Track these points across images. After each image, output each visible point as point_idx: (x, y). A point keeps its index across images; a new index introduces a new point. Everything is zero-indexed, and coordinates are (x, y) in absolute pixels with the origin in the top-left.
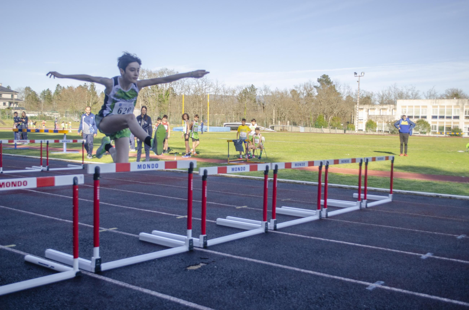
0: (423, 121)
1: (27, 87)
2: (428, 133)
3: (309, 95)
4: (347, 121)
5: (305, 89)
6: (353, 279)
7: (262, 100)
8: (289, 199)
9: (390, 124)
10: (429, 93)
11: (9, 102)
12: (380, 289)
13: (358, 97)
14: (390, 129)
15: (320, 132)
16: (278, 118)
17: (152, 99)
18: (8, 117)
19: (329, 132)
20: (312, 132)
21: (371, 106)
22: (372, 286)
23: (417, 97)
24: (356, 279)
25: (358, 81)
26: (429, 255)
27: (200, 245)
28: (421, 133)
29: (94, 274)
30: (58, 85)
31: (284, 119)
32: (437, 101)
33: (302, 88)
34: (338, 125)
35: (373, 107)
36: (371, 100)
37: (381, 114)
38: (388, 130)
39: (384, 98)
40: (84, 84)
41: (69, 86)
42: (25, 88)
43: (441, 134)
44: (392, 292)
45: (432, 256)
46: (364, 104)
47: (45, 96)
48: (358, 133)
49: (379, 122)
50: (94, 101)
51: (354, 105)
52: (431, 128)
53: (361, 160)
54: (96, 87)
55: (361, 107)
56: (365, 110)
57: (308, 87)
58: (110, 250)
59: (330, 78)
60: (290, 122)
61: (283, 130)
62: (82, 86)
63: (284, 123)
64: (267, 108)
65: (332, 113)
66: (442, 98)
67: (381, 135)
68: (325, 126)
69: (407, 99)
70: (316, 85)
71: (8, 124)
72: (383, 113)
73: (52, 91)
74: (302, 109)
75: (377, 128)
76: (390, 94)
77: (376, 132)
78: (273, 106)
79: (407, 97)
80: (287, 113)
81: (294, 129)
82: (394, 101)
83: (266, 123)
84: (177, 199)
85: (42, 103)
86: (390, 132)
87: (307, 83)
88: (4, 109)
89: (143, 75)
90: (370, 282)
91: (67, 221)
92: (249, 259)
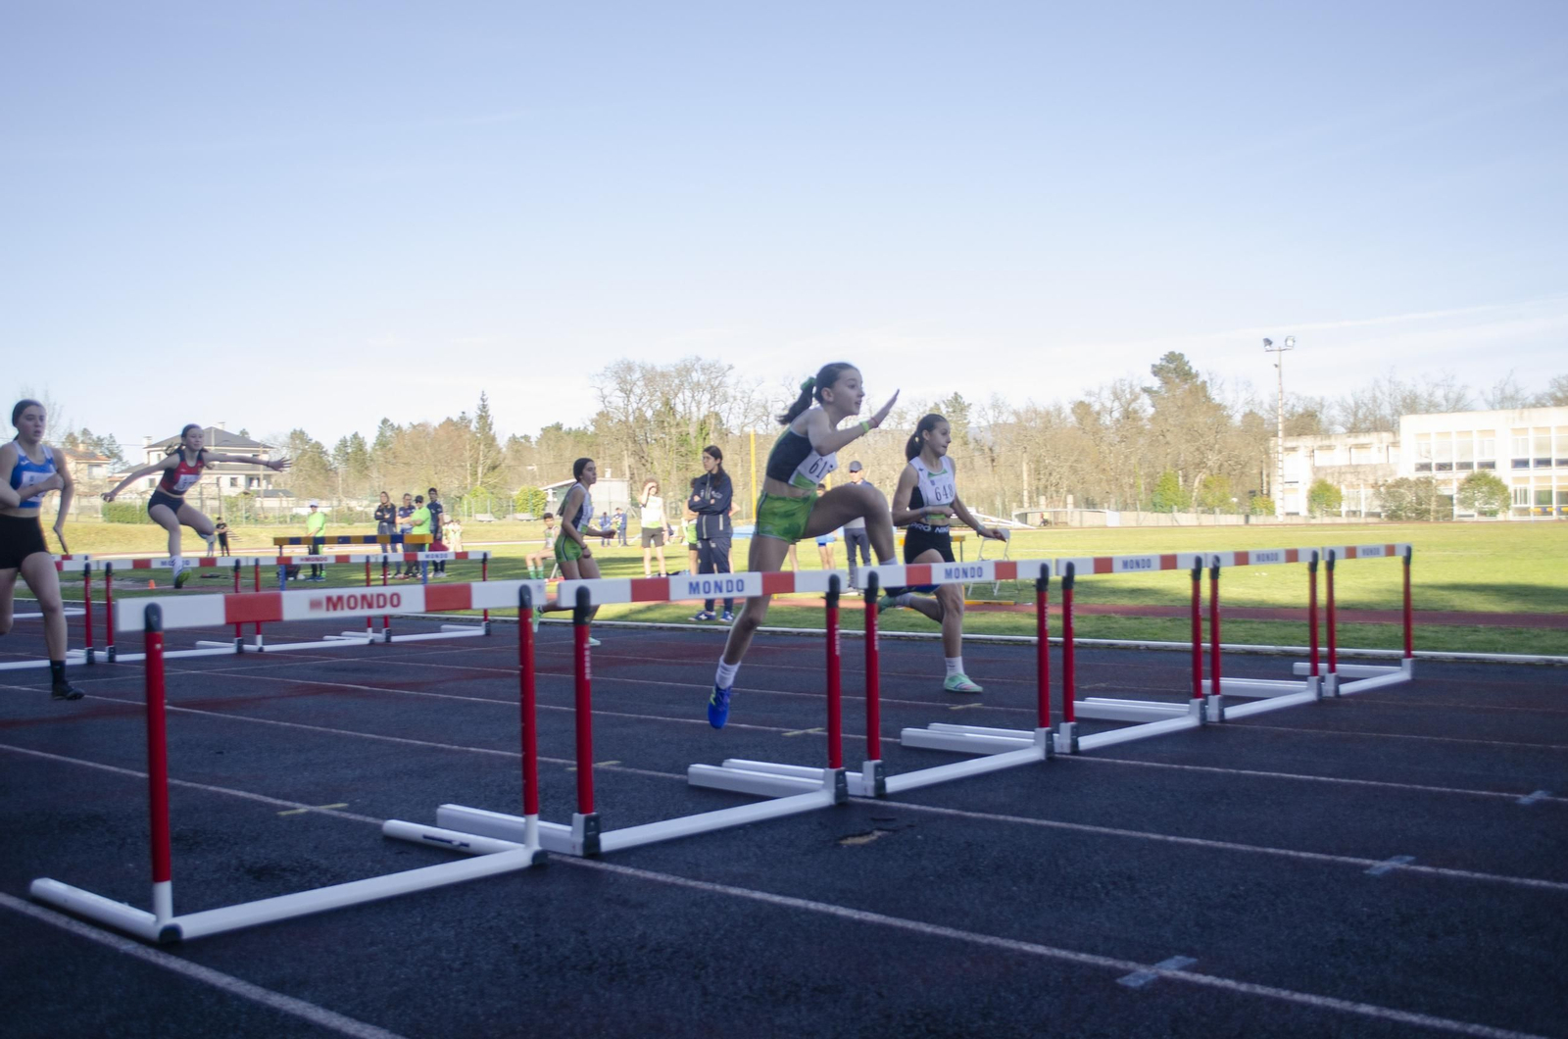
0: (1484, 476)
1: (295, 430)
2: (1503, 512)
3: (1129, 415)
4: (1249, 489)
5: (1117, 397)
6: (1322, 852)
7: (988, 438)
8: (1103, 685)
9: (1382, 489)
10: (1499, 392)
11: (247, 475)
12: (1406, 872)
13: (1280, 413)
14: (1383, 507)
15: (1170, 524)
16: (1037, 488)
17: (658, 449)
18: (247, 518)
19: (1195, 523)
20: (1143, 524)
21: (1322, 439)
22: (1381, 866)
23: (1460, 405)
24: (1330, 853)
25: (1276, 366)
26: (1538, 795)
27: (866, 789)
28: (1483, 513)
29: (581, 860)
30: (385, 421)
31: (1057, 492)
32: (1526, 412)
33: (1106, 395)
34: (1223, 501)
35: (1326, 442)
36: (1319, 421)
37: (1354, 463)
38: (1378, 510)
39: (1360, 415)
40: (461, 415)
41: (415, 423)
42: (289, 434)
43: (1545, 512)
44: (1441, 881)
45: (1549, 798)
46: (1299, 435)
47: (347, 453)
48: (1285, 523)
49: (1347, 487)
50: (489, 462)
51: (1267, 440)
52: (1510, 498)
53: (1315, 555)
54: (494, 421)
55: (1289, 444)
56: (1302, 453)
57: (1123, 391)
58: (612, 808)
59: (1188, 362)
60: (1075, 498)
61: (1056, 524)
62: (455, 419)
63: (1057, 503)
64: (1002, 460)
65: (1200, 465)
66: (1539, 403)
67: (1357, 524)
68: (1182, 507)
69: (1431, 413)
70: (1147, 384)
71: (248, 538)
72: (1359, 457)
73: (366, 440)
74: (1111, 459)
75: (1343, 504)
76: (1379, 401)
77: (1340, 516)
78: (1020, 453)
79: (1432, 407)
80: (1065, 470)
81: (1090, 518)
82: (1391, 422)
83: (1003, 503)
84: (773, 695)
85: (340, 474)
86: (1383, 515)
87: (1121, 380)
88: (234, 495)
89: (629, 378)
90: (1374, 858)
91: (473, 749)
92: (1010, 818)
